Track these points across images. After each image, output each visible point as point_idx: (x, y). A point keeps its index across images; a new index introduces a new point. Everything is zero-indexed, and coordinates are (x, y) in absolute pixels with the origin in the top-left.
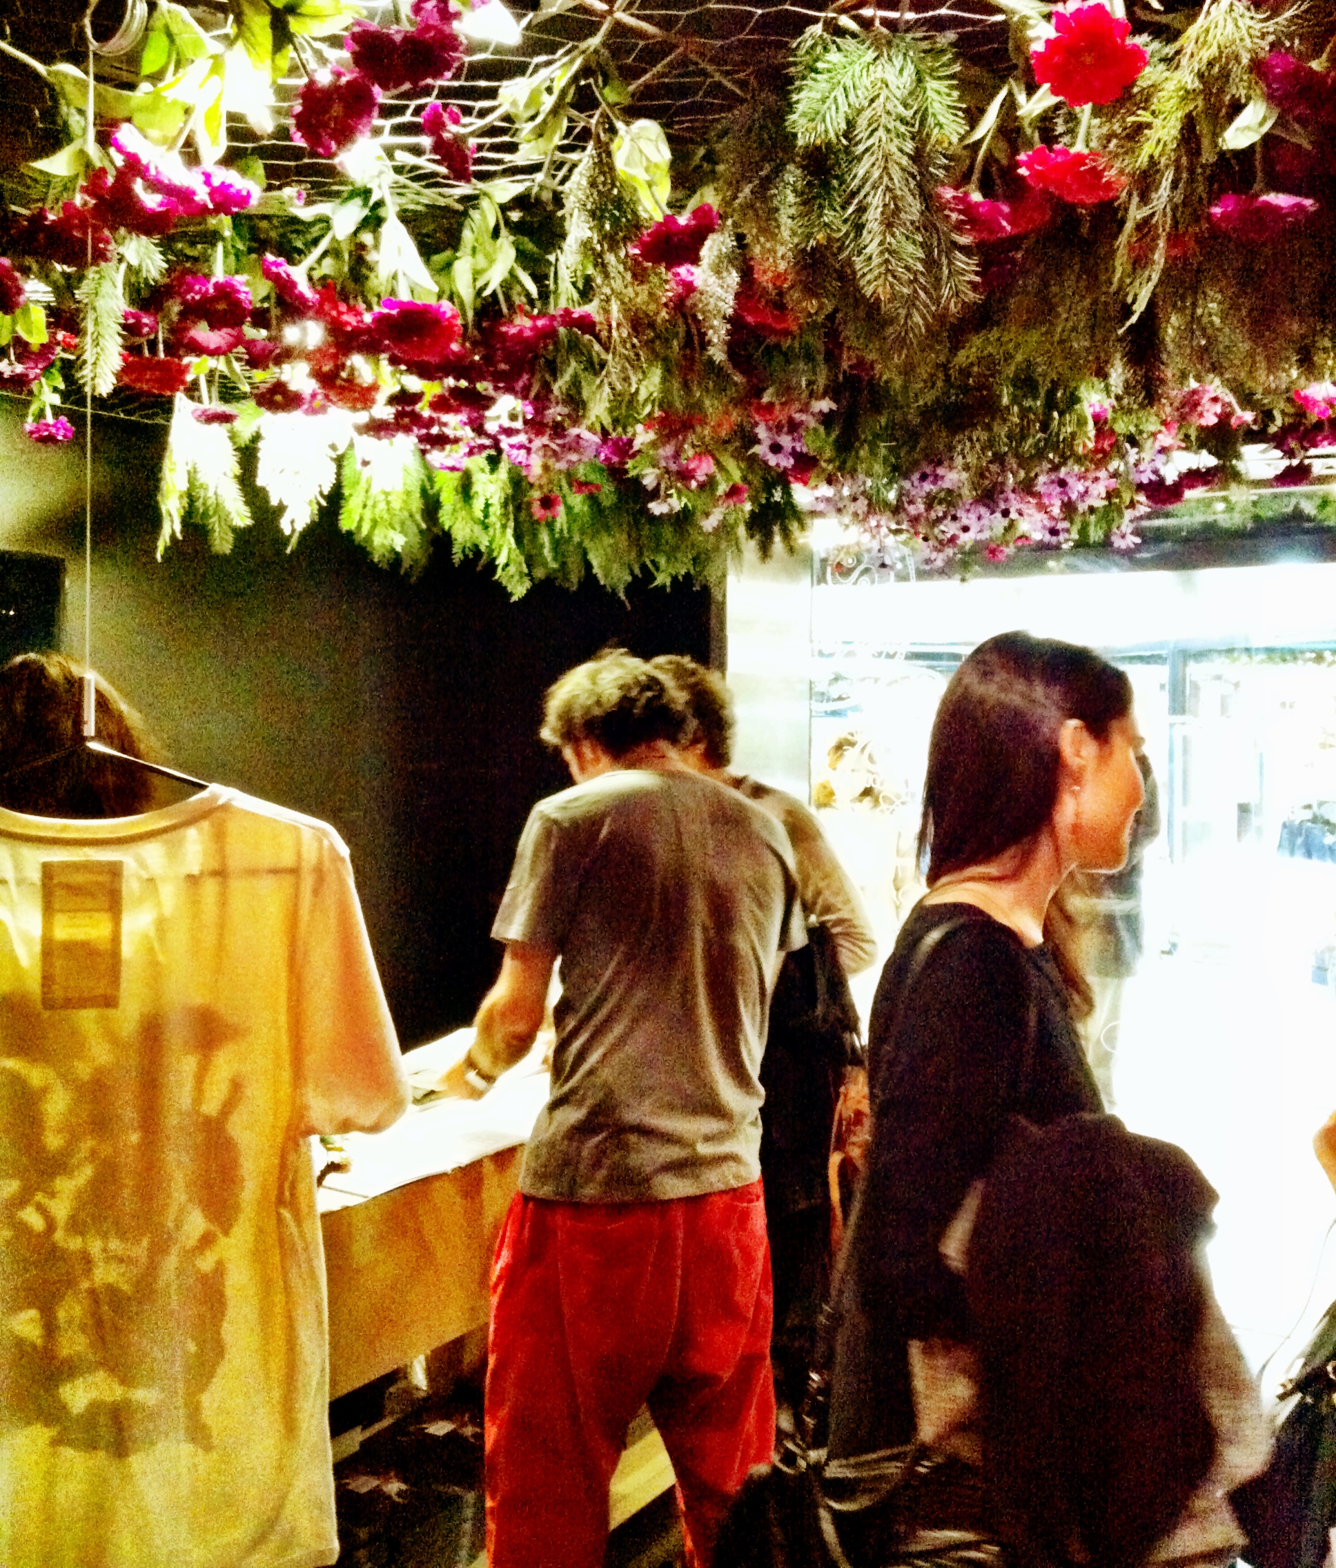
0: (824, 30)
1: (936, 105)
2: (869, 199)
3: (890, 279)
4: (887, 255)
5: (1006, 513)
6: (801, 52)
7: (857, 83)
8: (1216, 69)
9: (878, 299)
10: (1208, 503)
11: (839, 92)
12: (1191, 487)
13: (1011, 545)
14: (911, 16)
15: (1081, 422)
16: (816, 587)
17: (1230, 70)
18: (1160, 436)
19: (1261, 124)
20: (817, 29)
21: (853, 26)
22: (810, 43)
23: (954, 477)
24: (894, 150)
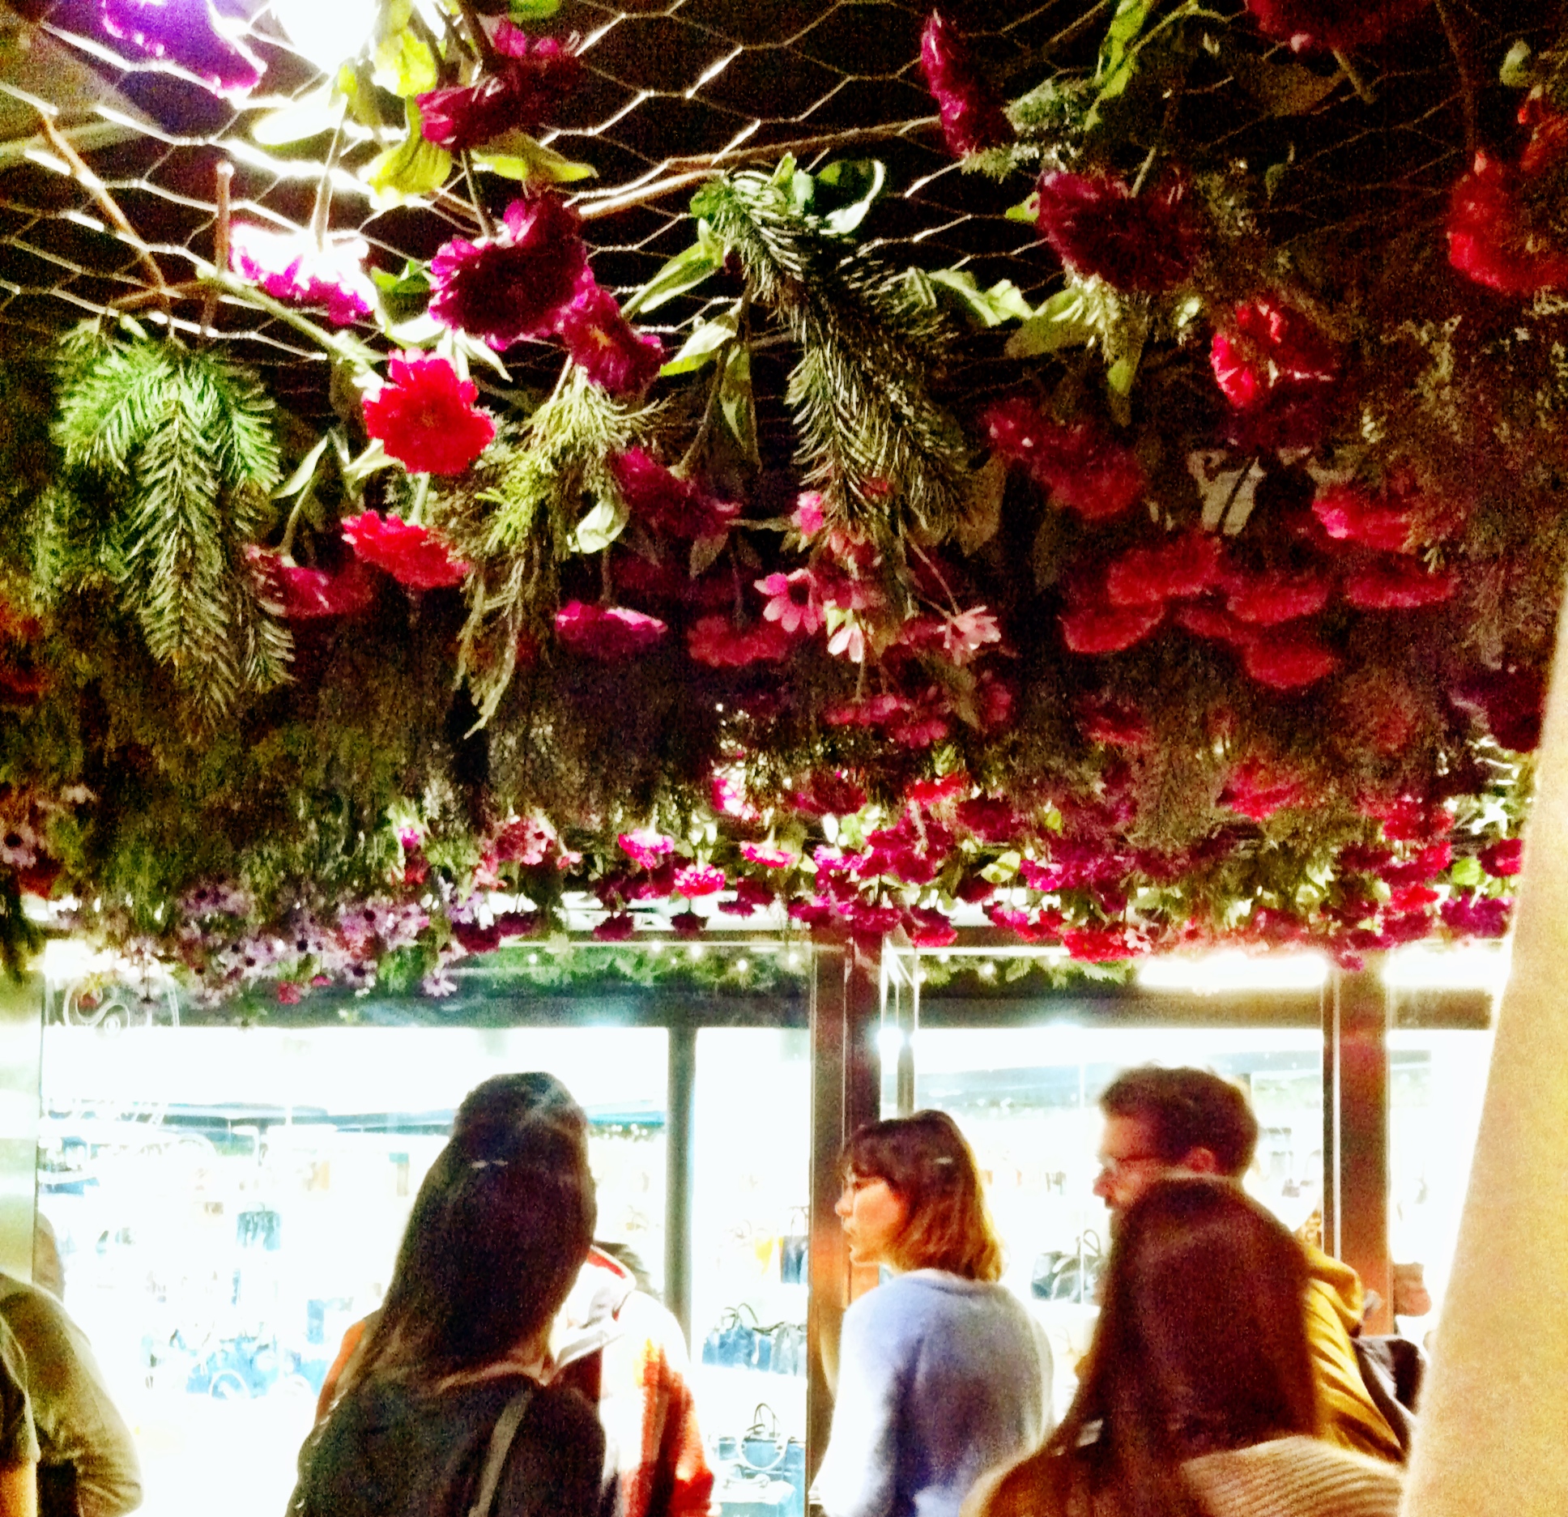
0: (102, 328)
1: (243, 443)
2: (161, 542)
3: (187, 641)
4: (182, 613)
5: (302, 946)
6: (71, 351)
7: (146, 401)
8: (570, 458)
9: (170, 665)
10: (520, 954)
11: (123, 407)
12: (507, 933)
13: (307, 986)
14: (212, 333)
15: (391, 847)
16: (47, 1027)
17: (585, 461)
18: (479, 872)
19: (610, 530)
20: (92, 327)
21: (138, 331)
22: (82, 342)
23: (240, 898)
24: (193, 489)
